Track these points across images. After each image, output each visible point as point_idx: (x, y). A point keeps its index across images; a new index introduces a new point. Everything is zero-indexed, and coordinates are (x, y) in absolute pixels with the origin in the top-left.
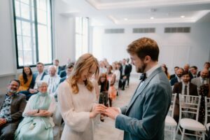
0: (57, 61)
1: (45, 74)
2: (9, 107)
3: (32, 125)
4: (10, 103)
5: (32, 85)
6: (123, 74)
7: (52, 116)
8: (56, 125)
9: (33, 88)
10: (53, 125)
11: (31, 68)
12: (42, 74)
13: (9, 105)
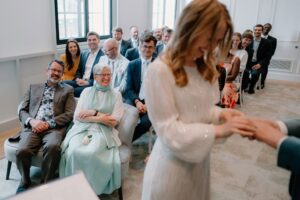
0: (120, 31)
1: (100, 54)
2: (51, 105)
3: (86, 138)
4: (52, 98)
5: (81, 72)
6: (254, 58)
7: (116, 127)
8: (123, 144)
9: (81, 77)
10: (119, 144)
11: (79, 44)
12: (96, 53)
13: (51, 101)
